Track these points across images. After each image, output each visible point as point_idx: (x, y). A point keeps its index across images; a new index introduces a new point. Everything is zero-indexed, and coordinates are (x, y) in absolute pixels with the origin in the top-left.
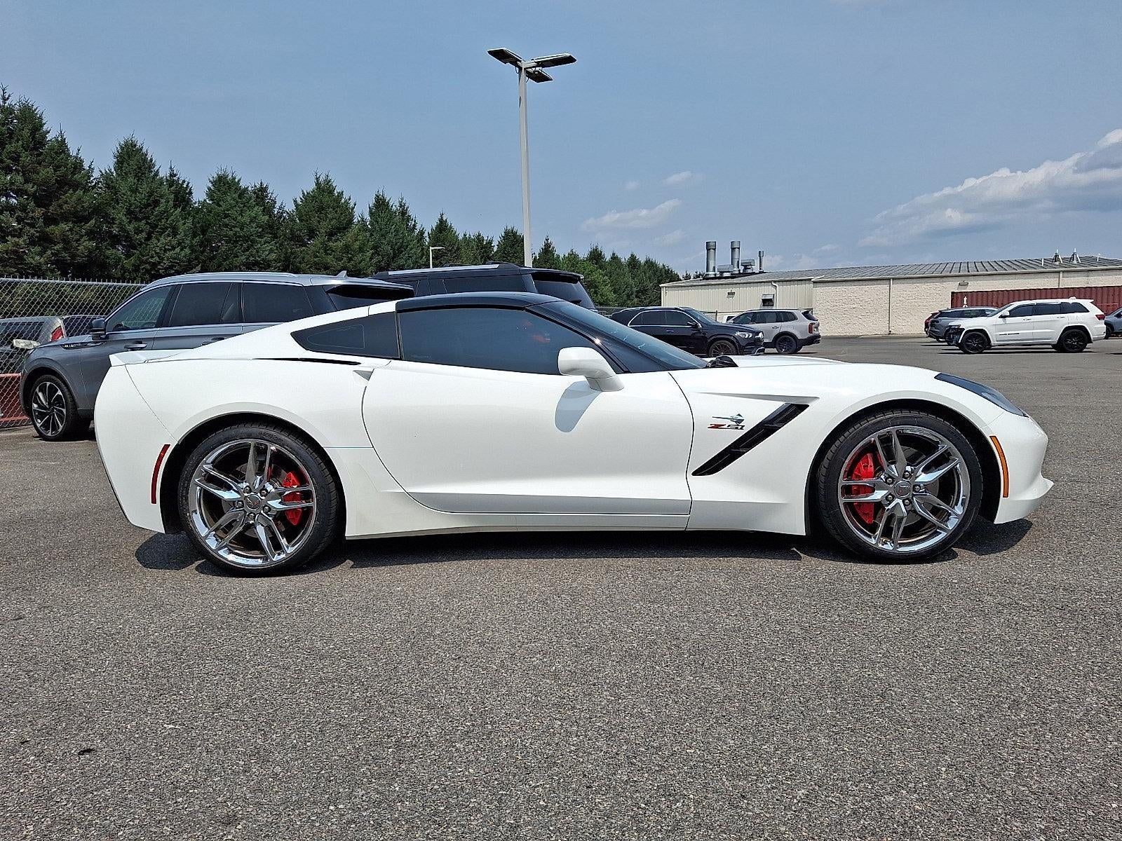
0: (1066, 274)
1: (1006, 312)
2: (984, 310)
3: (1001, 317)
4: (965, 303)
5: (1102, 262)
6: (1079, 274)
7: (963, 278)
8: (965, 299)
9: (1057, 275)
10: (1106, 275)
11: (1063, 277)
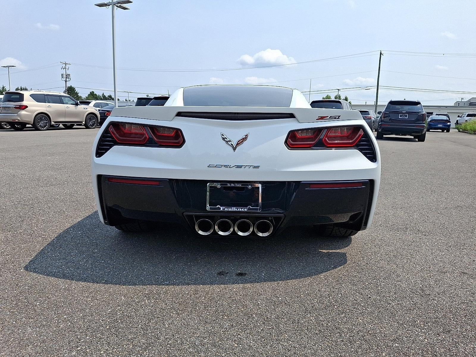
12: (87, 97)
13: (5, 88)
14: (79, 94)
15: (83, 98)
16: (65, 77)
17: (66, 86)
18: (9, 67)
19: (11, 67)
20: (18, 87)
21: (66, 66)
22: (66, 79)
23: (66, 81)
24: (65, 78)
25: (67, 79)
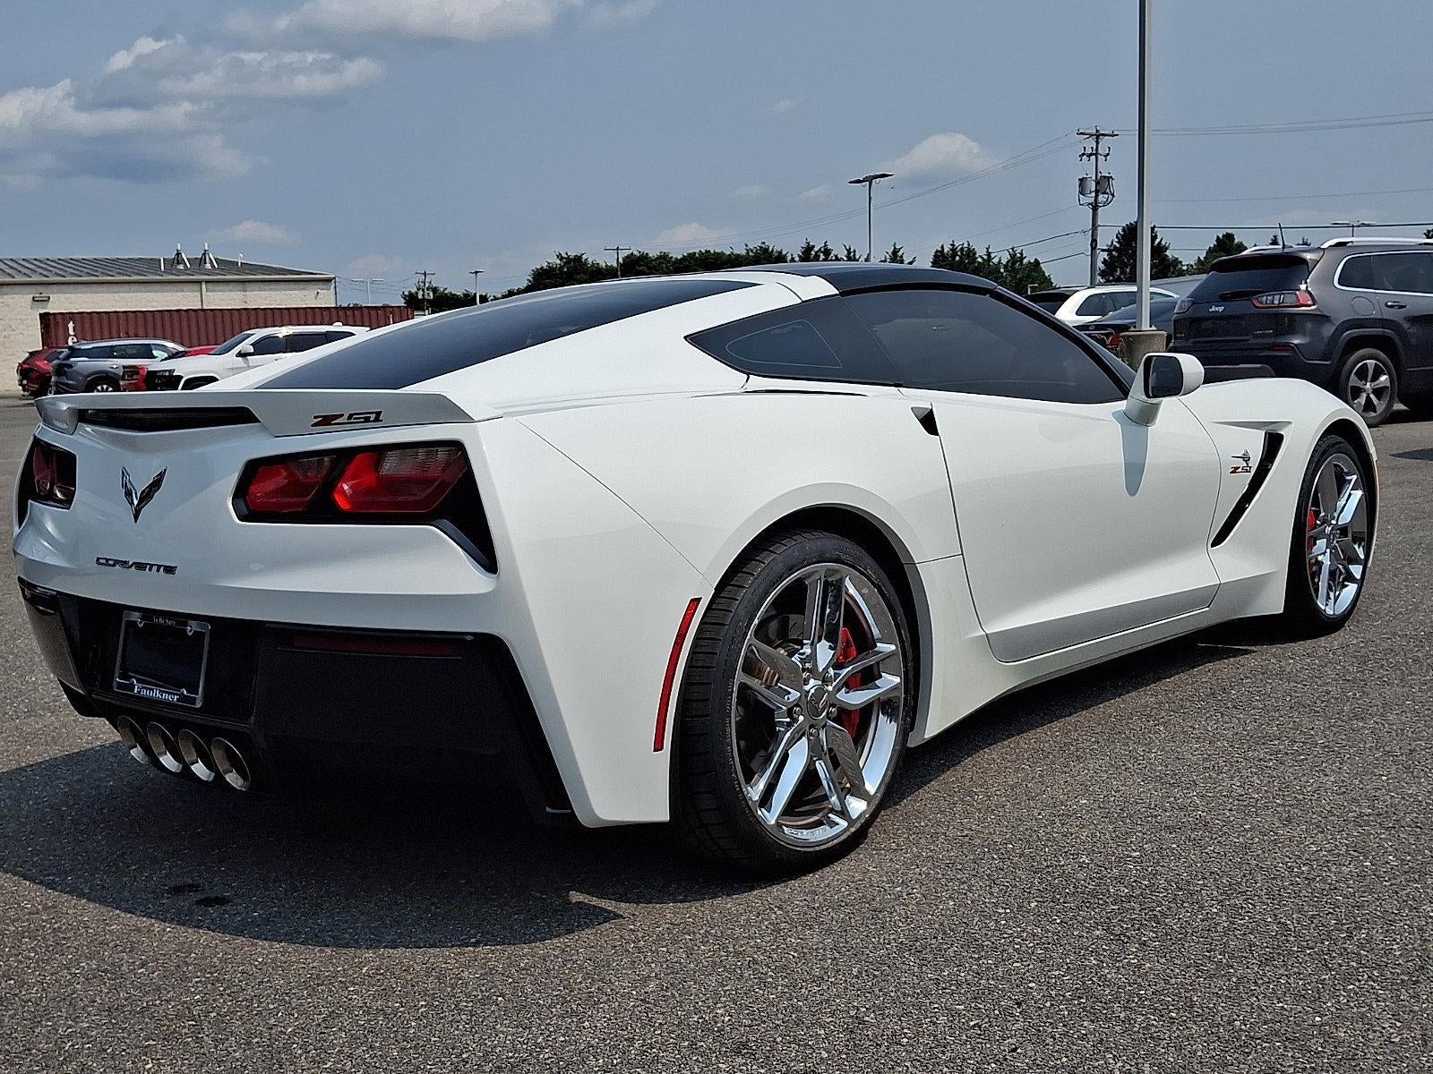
0: (210, 286)
1: (246, 346)
2: (149, 345)
3: (240, 355)
4: (71, 332)
5: (247, 268)
6: (231, 286)
7: (40, 289)
8: (71, 325)
9: (196, 287)
10: (271, 290)
11: (207, 290)
12: (1202, 259)
13: (900, 254)
14: (1168, 253)
15: (1185, 268)
16: (1093, 189)
17: (1093, 225)
18: (870, 179)
19: (878, 180)
20: (942, 247)
21: (1097, 143)
22: (1097, 196)
23: (1095, 207)
24: (1093, 194)
25: (1101, 198)
